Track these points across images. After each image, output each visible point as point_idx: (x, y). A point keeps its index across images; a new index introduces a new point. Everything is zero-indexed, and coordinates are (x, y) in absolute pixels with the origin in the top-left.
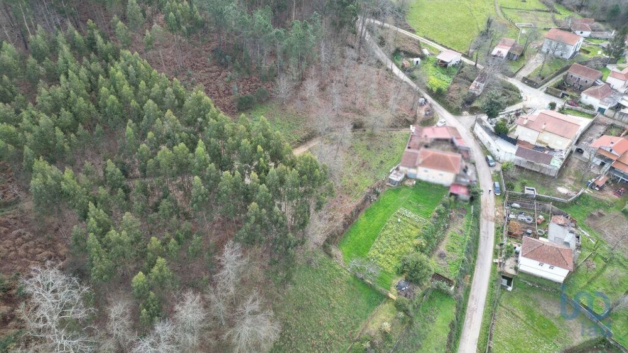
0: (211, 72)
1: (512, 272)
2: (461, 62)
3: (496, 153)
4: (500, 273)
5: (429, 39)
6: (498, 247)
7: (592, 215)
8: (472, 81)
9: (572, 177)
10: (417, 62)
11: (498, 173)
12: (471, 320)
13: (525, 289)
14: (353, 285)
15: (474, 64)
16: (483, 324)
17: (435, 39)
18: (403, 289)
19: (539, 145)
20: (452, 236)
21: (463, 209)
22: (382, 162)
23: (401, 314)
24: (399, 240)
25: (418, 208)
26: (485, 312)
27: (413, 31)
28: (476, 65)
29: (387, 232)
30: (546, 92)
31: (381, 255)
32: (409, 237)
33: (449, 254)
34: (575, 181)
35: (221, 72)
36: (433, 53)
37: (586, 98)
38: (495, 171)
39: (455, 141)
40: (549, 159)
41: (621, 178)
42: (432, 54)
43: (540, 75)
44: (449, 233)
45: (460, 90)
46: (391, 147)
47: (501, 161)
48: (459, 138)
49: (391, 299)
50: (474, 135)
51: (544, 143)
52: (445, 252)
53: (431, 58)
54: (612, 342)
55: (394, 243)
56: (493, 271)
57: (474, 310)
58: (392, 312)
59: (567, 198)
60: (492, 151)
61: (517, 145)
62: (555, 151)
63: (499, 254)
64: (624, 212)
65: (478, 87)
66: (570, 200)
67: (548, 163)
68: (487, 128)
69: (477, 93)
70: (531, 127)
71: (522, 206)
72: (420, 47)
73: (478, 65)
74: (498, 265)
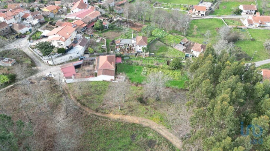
1: (148, 53)
6: (137, 57)
11: (90, 56)
21: (127, 61)
25: (137, 71)
33: (155, 63)
37: (22, 31)
39: (76, 64)
50: (59, 65)
59: (104, 40)
60: (75, 57)
61: (74, 47)
62: (77, 38)
63: (140, 56)
64: (102, 32)
65: (9, 60)
66: (105, 39)
67: (87, 39)
68: (58, 57)
69: (15, 62)
70: (67, 38)
71: (111, 50)
74: (146, 57)
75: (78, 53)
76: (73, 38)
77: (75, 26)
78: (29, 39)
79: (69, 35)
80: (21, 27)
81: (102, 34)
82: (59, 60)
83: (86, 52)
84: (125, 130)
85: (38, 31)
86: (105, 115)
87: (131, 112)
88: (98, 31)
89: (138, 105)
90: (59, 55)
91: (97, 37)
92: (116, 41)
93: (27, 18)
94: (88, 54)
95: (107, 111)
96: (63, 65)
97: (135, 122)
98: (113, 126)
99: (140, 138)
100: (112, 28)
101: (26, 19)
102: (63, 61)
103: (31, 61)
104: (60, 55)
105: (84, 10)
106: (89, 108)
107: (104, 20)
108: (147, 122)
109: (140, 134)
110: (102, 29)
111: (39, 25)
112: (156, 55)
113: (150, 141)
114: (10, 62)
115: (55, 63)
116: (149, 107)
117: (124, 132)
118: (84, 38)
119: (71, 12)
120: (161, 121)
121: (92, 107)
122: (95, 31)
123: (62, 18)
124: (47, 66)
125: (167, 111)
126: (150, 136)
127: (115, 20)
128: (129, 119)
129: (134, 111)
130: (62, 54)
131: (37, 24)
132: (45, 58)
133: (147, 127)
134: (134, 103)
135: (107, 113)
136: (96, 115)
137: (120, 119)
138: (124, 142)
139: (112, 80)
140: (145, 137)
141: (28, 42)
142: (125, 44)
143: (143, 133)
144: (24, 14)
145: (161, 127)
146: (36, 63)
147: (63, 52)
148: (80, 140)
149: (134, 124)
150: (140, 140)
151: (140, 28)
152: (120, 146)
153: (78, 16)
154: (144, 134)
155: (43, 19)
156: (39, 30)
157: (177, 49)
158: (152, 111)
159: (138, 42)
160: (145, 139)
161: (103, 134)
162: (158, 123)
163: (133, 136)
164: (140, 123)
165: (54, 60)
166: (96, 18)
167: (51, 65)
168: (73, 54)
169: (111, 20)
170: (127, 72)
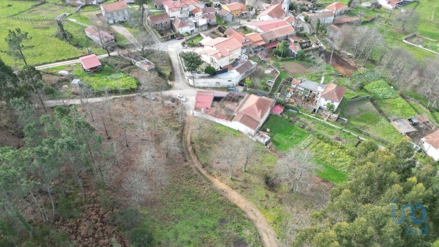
1: (336, 116)
2: (101, 60)
3: (230, 84)
4: (335, 121)
6: (314, 115)
7: (284, 71)
19: (232, 62)
20: (318, 129)
21: (291, 115)
25: (297, 136)
28: (109, 55)
30: (162, 41)
33: (336, 135)
36: (68, 69)
37: (182, 30)
39: (216, 96)
41: (258, 50)
42: (70, 71)
44: (316, 129)
46: (218, 133)
51: (232, 59)
52: (334, 136)
54: (371, 100)
56: (334, 124)
59: (277, 72)
60: (224, 85)
61: (229, 71)
62: (240, 59)
63: (320, 116)
64: (282, 61)
65: (148, 63)
66: (279, 72)
67: (252, 65)
68: (203, 77)
69: (153, 67)
70: (224, 55)
71: (279, 92)
72: (51, 74)
73: (111, 54)
74: (329, 119)
75: (229, 81)
76: (235, 58)
77: (247, 41)
78: (183, 44)
79: (230, 52)
81: (281, 63)
82: (202, 82)
83: (241, 83)
84: (219, 208)
85: (199, 36)
86: (209, 177)
87: (242, 189)
88: (278, 57)
89: (260, 184)
90: (205, 75)
91: (270, 66)
92: (294, 80)
93: (196, 14)
94: (243, 86)
95: (215, 173)
96: (204, 90)
97: (239, 205)
98: (207, 194)
99: (230, 229)
100: (301, 58)
101: (193, 15)
102: (206, 85)
103: (171, 73)
104: (206, 77)
105: (276, 20)
106: (198, 159)
107: (295, 42)
108: (255, 213)
109: (234, 223)
110: (286, 55)
111: (206, 27)
112: (350, 124)
113: (240, 240)
114: (148, 65)
115: (196, 85)
116: (272, 195)
117: (216, 210)
118: (248, 62)
119: (258, 18)
120: (275, 223)
121: (201, 159)
122: (273, 56)
123: (240, 25)
124: (185, 84)
125: (295, 213)
126: (246, 233)
127: (314, 46)
128: (235, 197)
129: (248, 189)
130: (209, 75)
131: (204, 25)
132: (188, 74)
133: (249, 220)
134: (255, 179)
135: (213, 176)
136: (199, 172)
137: (223, 191)
138: (207, 222)
139: (250, 134)
140: (237, 232)
141: (181, 47)
142: (305, 89)
143: (239, 224)
144: (194, 8)
145: (270, 230)
146: (176, 76)
147: (212, 72)
148: (162, 191)
149: (236, 206)
150: (228, 231)
151: (351, 71)
152: (199, 224)
153: (260, 27)
154: (238, 227)
155: (214, 20)
156: (202, 34)
157: (396, 127)
158: (273, 203)
159: (325, 93)
160: (235, 234)
161: (190, 199)
162: (269, 224)
163: (222, 221)
164: (245, 210)
165: (196, 81)
166: (284, 37)
167: (191, 86)
168: (223, 80)
169: (308, 45)
170: (279, 133)
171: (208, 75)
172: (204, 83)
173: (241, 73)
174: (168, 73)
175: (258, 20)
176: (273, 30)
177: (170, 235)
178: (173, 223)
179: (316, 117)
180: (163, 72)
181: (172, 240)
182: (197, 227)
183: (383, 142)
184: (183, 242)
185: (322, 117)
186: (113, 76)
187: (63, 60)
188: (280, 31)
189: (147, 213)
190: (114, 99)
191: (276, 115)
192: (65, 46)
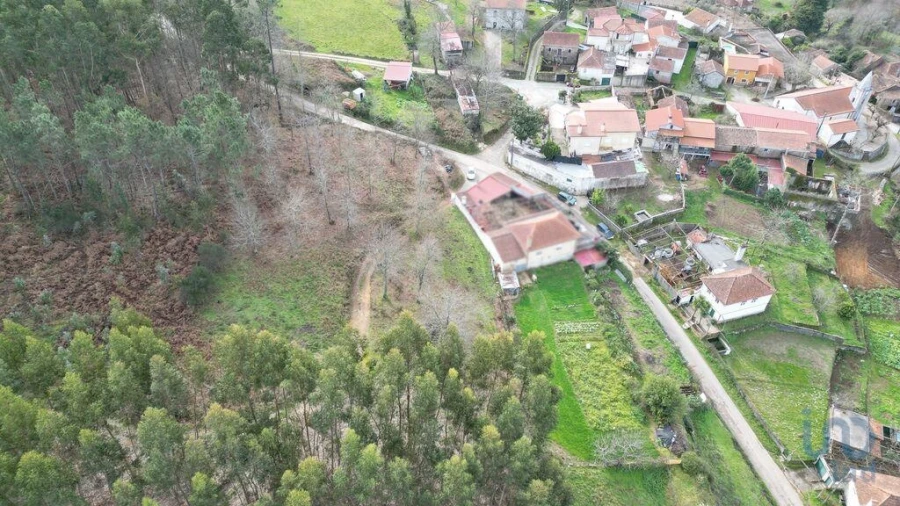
0: (60, 258)
1: (713, 330)
2: (415, 74)
3: (568, 185)
4: (704, 339)
5: (343, 54)
6: (672, 307)
7: (707, 212)
8: (454, 96)
9: (656, 177)
10: (361, 95)
11: (587, 209)
12: (732, 421)
13: (736, 341)
14: (617, 482)
15: (433, 71)
16: (745, 416)
17: (351, 51)
18: (673, 440)
19: (604, 153)
20: (634, 325)
21: (610, 280)
22: (470, 270)
23: (701, 477)
24: (601, 374)
25: (571, 310)
26: (734, 399)
27: (311, 49)
28: (436, 72)
29: (576, 372)
30: (538, 80)
31: (605, 412)
32: (605, 360)
33: (655, 352)
34: (663, 179)
35: (81, 248)
36: (368, 73)
37: (585, 72)
38: (581, 209)
39: (518, 191)
40: (630, 166)
41: (693, 154)
42: (368, 76)
43: (514, 60)
44: (628, 324)
45: (451, 116)
46: (456, 241)
47: (578, 193)
48: (519, 185)
49: (672, 465)
50: (518, 172)
51: (608, 148)
52: (649, 352)
53: (370, 81)
54: (843, 349)
55: (600, 382)
56: (695, 341)
57: (724, 405)
58: (690, 483)
59: (680, 205)
60: (559, 184)
61: (583, 164)
62: (624, 153)
63: (681, 315)
64: (727, 193)
65: (472, 104)
66: (683, 206)
67: (634, 172)
68: (532, 157)
69: (476, 112)
71: (650, 240)
72: (344, 71)
73: (440, 72)
74: (693, 330)
75: (568, 180)
76: (615, 148)
77: (675, 128)
78: (563, 95)
79: (605, 132)
80: (590, 63)
81: (718, 197)
82: (522, 163)
85: (608, 91)
86: (368, 280)
87: (380, 315)
88: (724, 182)
90: (538, 155)
91: (682, 189)
92: (699, 232)
93: (638, 53)
101: (634, 54)
102: (530, 172)
103: (495, 132)
104: (537, 158)
105: (808, 116)
107: (789, 170)
114: (468, 106)
115: (514, 165)
118: (633, 164)
119: (776, 100)
123: (722, 100)
124: (502, 157)
127: (831, 195)
129: (387, 319)
130: (544, 157)
131: (638, 77)
135: (372, 282)
137: (359, 304)
138: (291, 317)
139: (499, 267)
141: (554, 98)
144: (646, 41)
148: (289, 259)
152: (280, 313)
155: (667, 75)
161: (307, 284)
163: (308, 328)
165: (516, 157)
166: (774, 151)
167: (507, 163)
168: (560, 174)
169: (824, 188)
170: (551, 292)
171: (542, 156)
172: (527, 166)
173: (597, 175)
174: (487, 128)
175: (774, 103)
176: (757, 129)
177: (240, 302)
178: (257, 295)
179: (672, 312)
180: (483, 124)
181: (234, 308)
182: (274, 314)
183: (762, 426)
184: (242, 317)
185: (684, 318)
186: (413, 103)
187: (375, 59)
188: (772, 137)
189: (246, 267)
190: (377, 132)
191: (577, 265)
192: (398, 40)
